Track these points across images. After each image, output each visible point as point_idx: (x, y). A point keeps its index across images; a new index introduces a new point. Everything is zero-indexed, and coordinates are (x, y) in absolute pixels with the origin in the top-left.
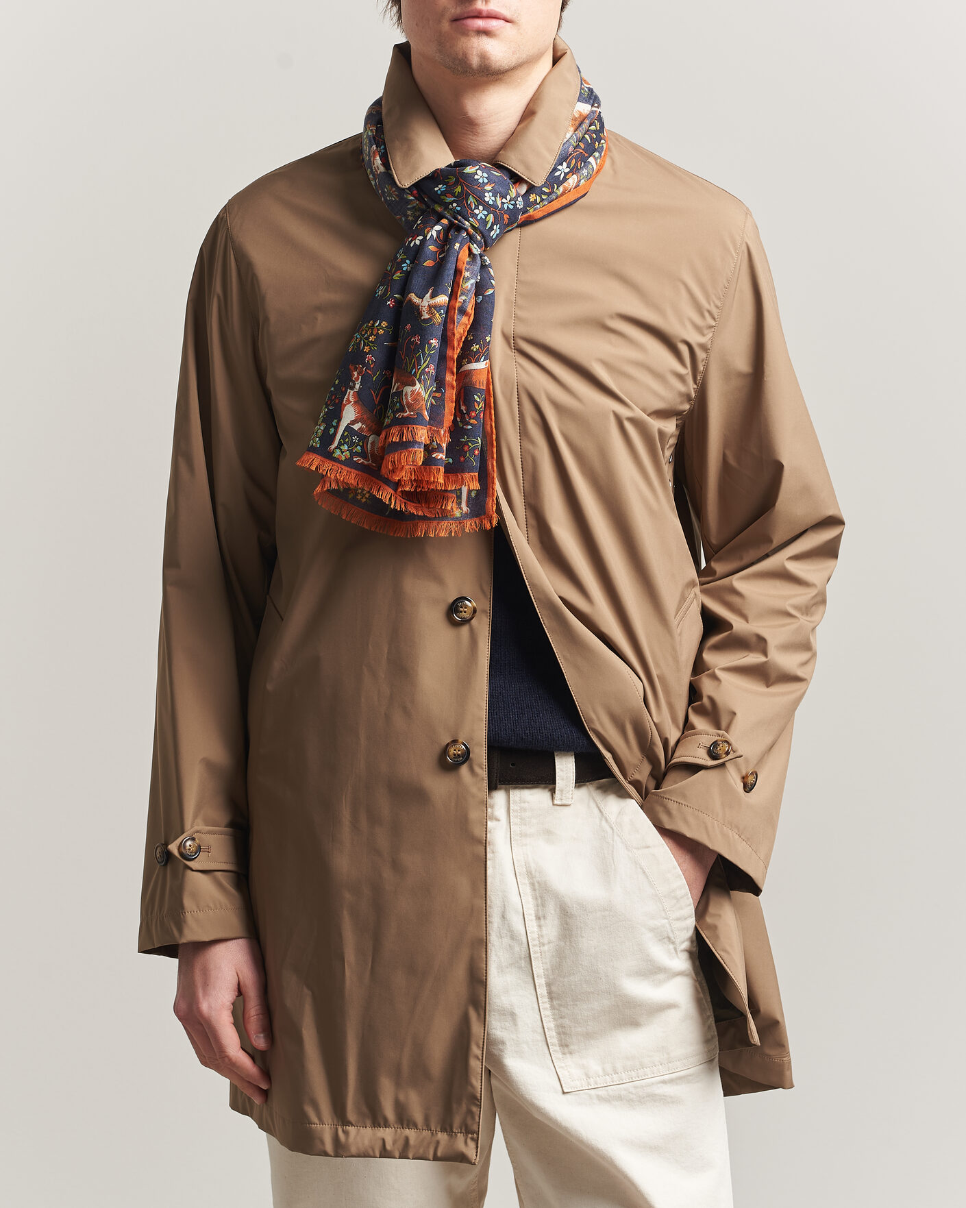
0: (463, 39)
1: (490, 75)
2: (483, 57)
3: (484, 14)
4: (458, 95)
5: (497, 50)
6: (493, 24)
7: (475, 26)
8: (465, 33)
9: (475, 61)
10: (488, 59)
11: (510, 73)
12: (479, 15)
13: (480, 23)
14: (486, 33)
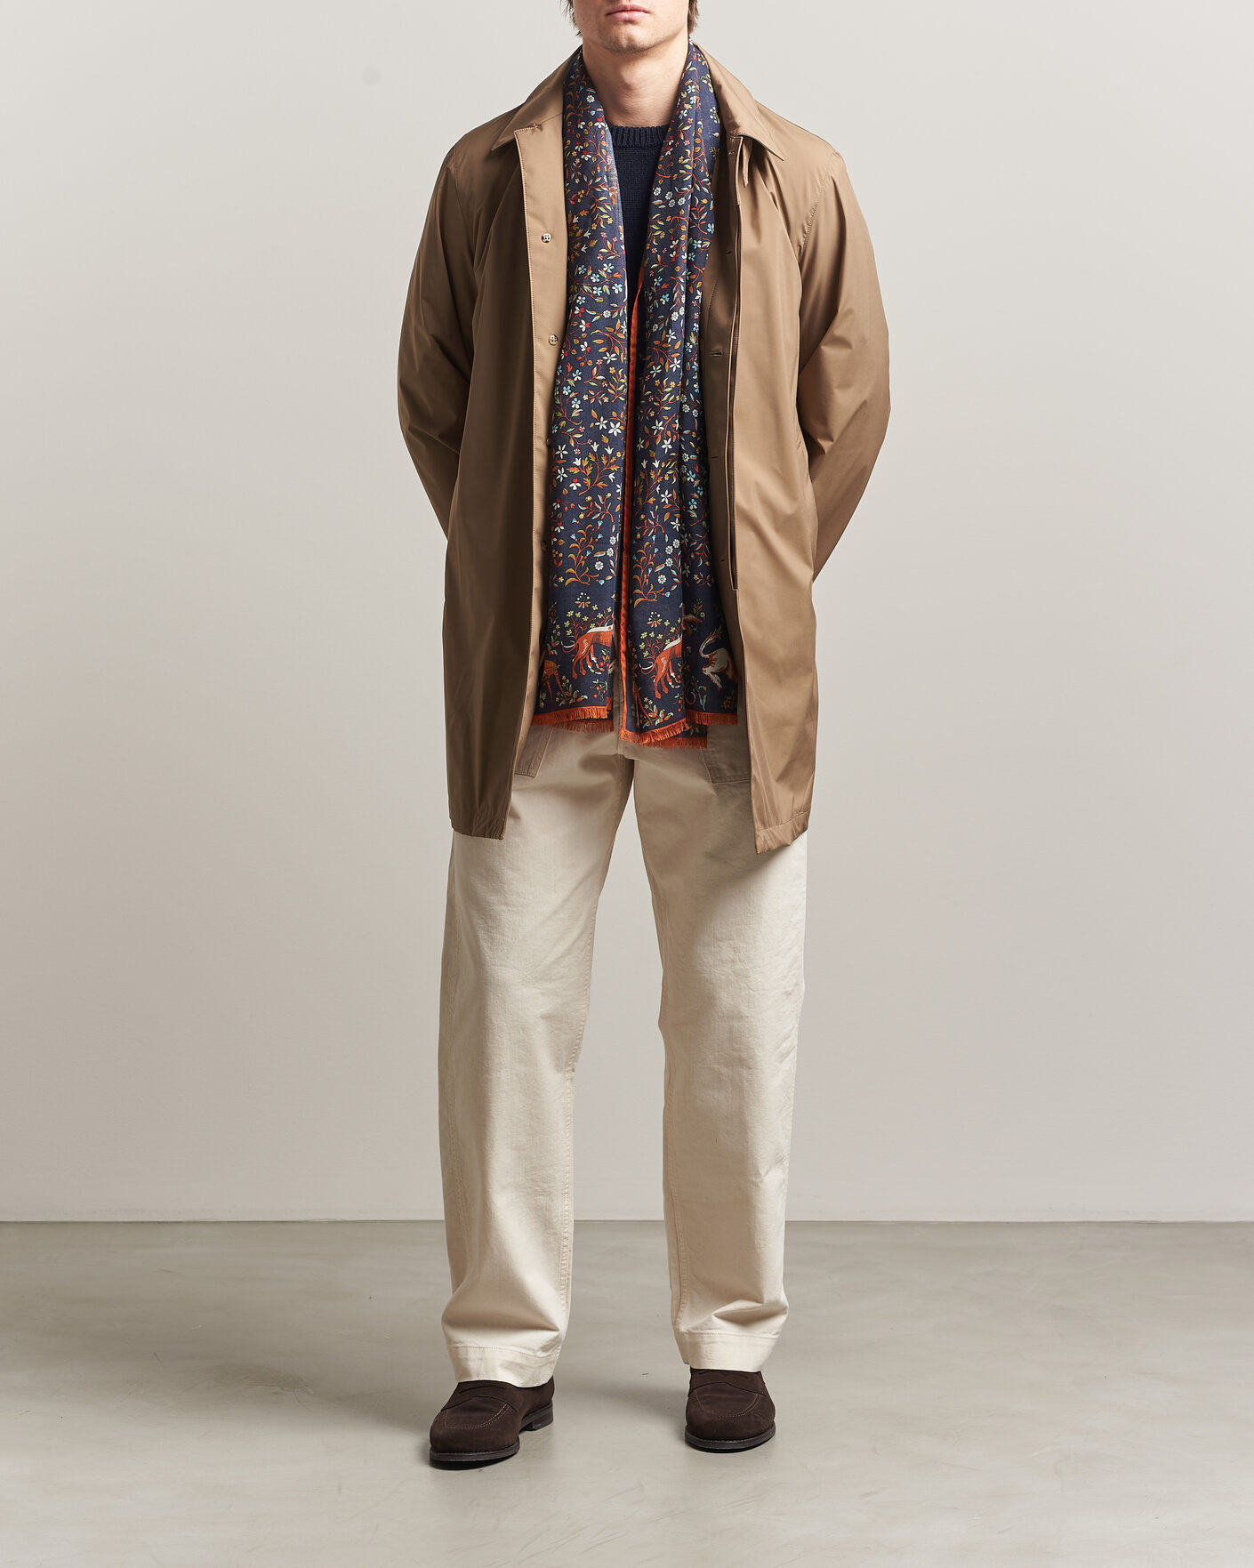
0: (615, 28)
1: (636, 52)
2: (630, 39)
3: (629, 8)
4: (616, 69)
5: (639, 34)
6: (636, 15)
7: (623, 18)
8: (616, 23)
9: (624, 43)
10: (633, 40)
11: (652, 50)
12: (625, 10)
13: (626, 15)
14: (631, 22)
